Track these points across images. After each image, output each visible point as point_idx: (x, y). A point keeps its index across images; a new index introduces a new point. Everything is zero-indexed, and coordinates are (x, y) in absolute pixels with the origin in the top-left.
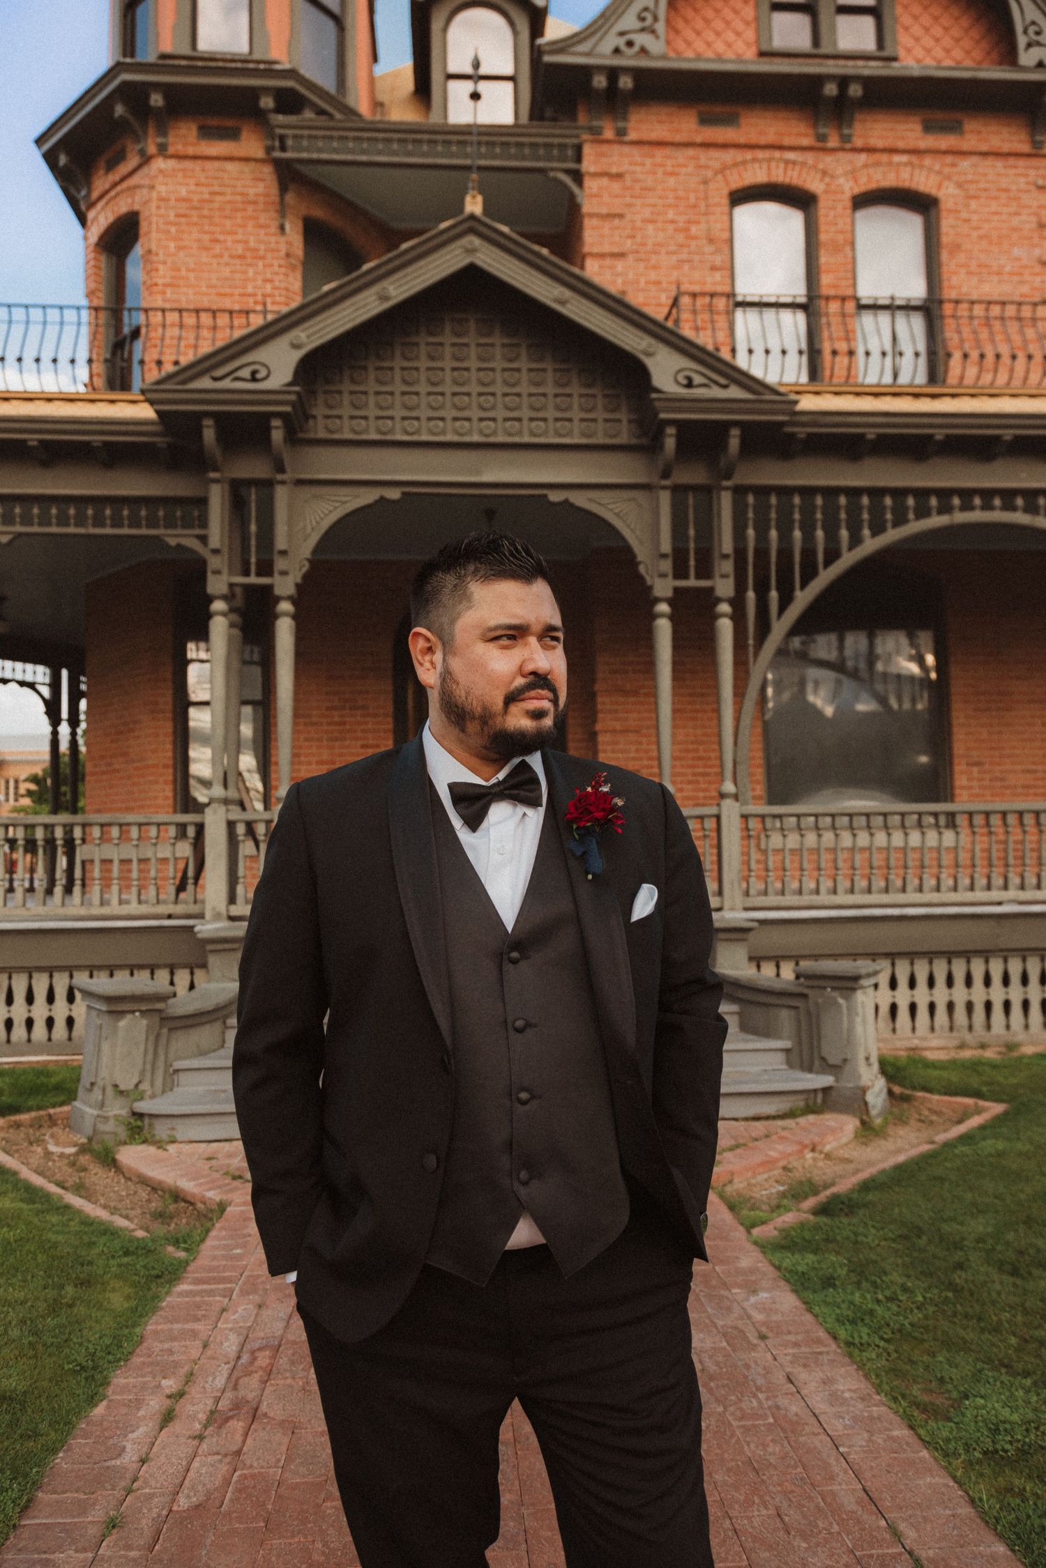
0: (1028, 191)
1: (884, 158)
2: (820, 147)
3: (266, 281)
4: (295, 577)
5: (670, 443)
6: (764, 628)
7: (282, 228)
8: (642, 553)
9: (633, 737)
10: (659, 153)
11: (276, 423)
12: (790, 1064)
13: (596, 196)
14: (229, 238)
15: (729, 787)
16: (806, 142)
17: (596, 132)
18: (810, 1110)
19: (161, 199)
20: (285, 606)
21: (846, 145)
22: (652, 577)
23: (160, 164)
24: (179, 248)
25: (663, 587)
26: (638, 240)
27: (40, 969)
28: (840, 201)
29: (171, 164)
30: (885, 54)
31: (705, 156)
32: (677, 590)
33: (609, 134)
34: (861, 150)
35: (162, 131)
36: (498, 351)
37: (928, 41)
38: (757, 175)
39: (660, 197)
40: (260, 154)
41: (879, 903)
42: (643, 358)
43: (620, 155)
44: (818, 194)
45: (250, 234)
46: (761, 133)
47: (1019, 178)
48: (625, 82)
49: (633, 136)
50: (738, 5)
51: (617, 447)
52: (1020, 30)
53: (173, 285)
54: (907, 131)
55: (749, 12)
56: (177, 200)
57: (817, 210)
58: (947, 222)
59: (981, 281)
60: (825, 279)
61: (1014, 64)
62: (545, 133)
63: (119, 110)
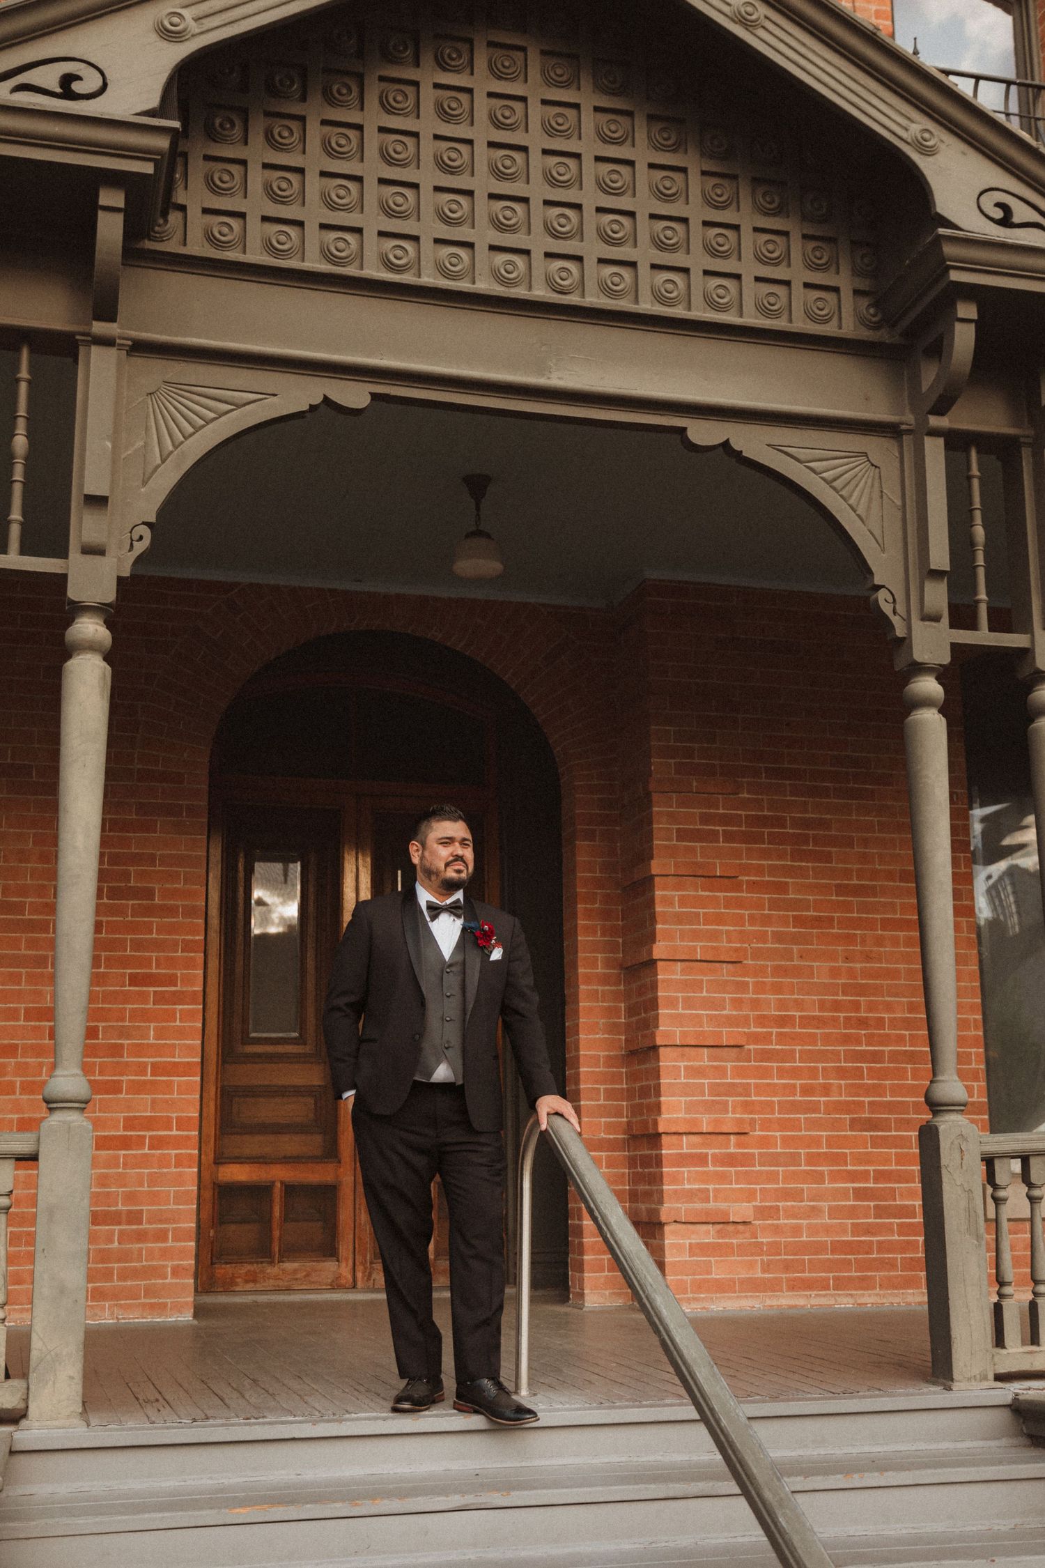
4: (120, 560)
5: (964, 338)
11: (111, 198)
20: (90, 628)
22: (908, 621)
25: (929, 643)
32: (955, 647)
36: (589, 120)
42: (915, 156)
51: (831, 344)
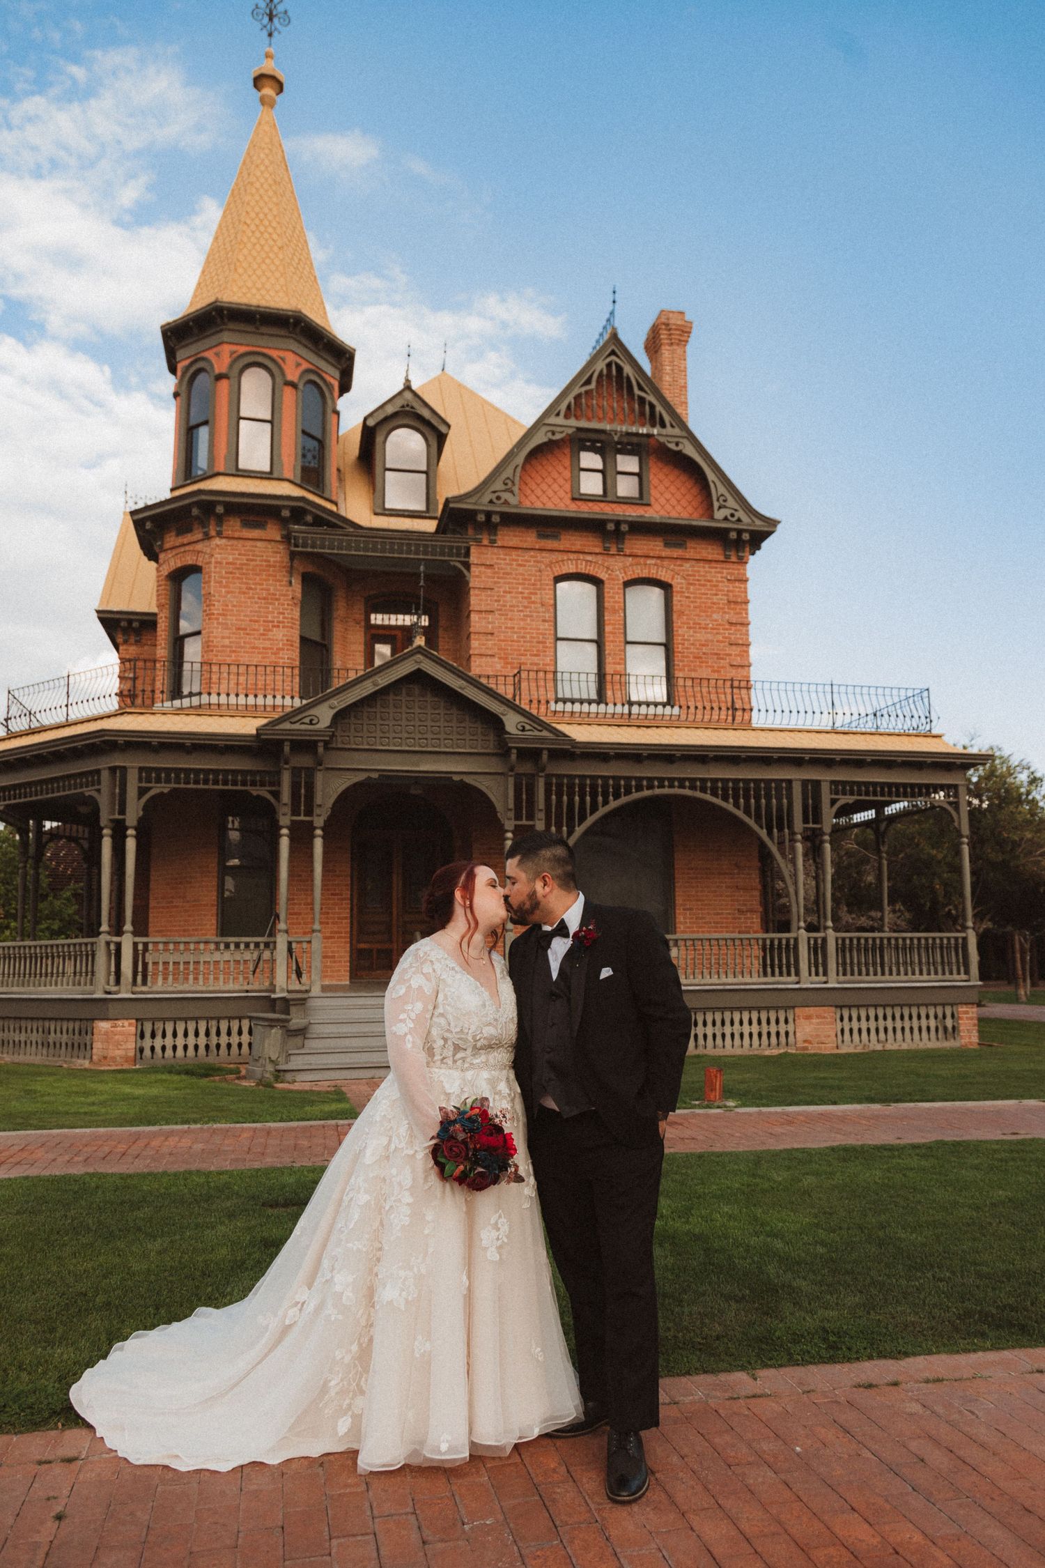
0: (722, 582)
1: (642, 560)
2: (606, 552)
3: (280, 613)
4: (324, 817)
5: (514, 756)
7: (290, 583)
8: (498, 805)
10: (514, 553)
13: (477, 576)
14: (258, 587)
16: (597, 550)
17: (478, 540)
19: (216, 563)
20: (319, 831)
21: (620, 552)
22: (503, 817)
23: (217, 541)
24: (228, 592)
25: (509, 825)
26: (501, 603)
27: (180, 1019)
28: (618, 585)
29: (224, 541)
30: (644, 502)
31: (539, 556)
32: (516, 826)
33: (486, 542)
34: (630, 556)
35: (221, 524)
37: (668, 496)
38: (571, 569)
39: (514, 579)
40: (279, 538)
42: (501, 717)
43: (493, 553)
44: (604, 579)
45: (271, 585)
46: (572, 544)
47: (717, 574)
48: (496, 519)
49: (499, 543)
50: (561, 469)
51: (488, 754)
52: (715, 498)
53: (224, 615)
54: (655, 546)
55: (567, 474)
56: (227, 563)
57: (603, 589)
58: (676, 599)
59: (695, 632)
60: (608, 629)
61: (712, 517)
62: (449, 540)
63: (195, 511)
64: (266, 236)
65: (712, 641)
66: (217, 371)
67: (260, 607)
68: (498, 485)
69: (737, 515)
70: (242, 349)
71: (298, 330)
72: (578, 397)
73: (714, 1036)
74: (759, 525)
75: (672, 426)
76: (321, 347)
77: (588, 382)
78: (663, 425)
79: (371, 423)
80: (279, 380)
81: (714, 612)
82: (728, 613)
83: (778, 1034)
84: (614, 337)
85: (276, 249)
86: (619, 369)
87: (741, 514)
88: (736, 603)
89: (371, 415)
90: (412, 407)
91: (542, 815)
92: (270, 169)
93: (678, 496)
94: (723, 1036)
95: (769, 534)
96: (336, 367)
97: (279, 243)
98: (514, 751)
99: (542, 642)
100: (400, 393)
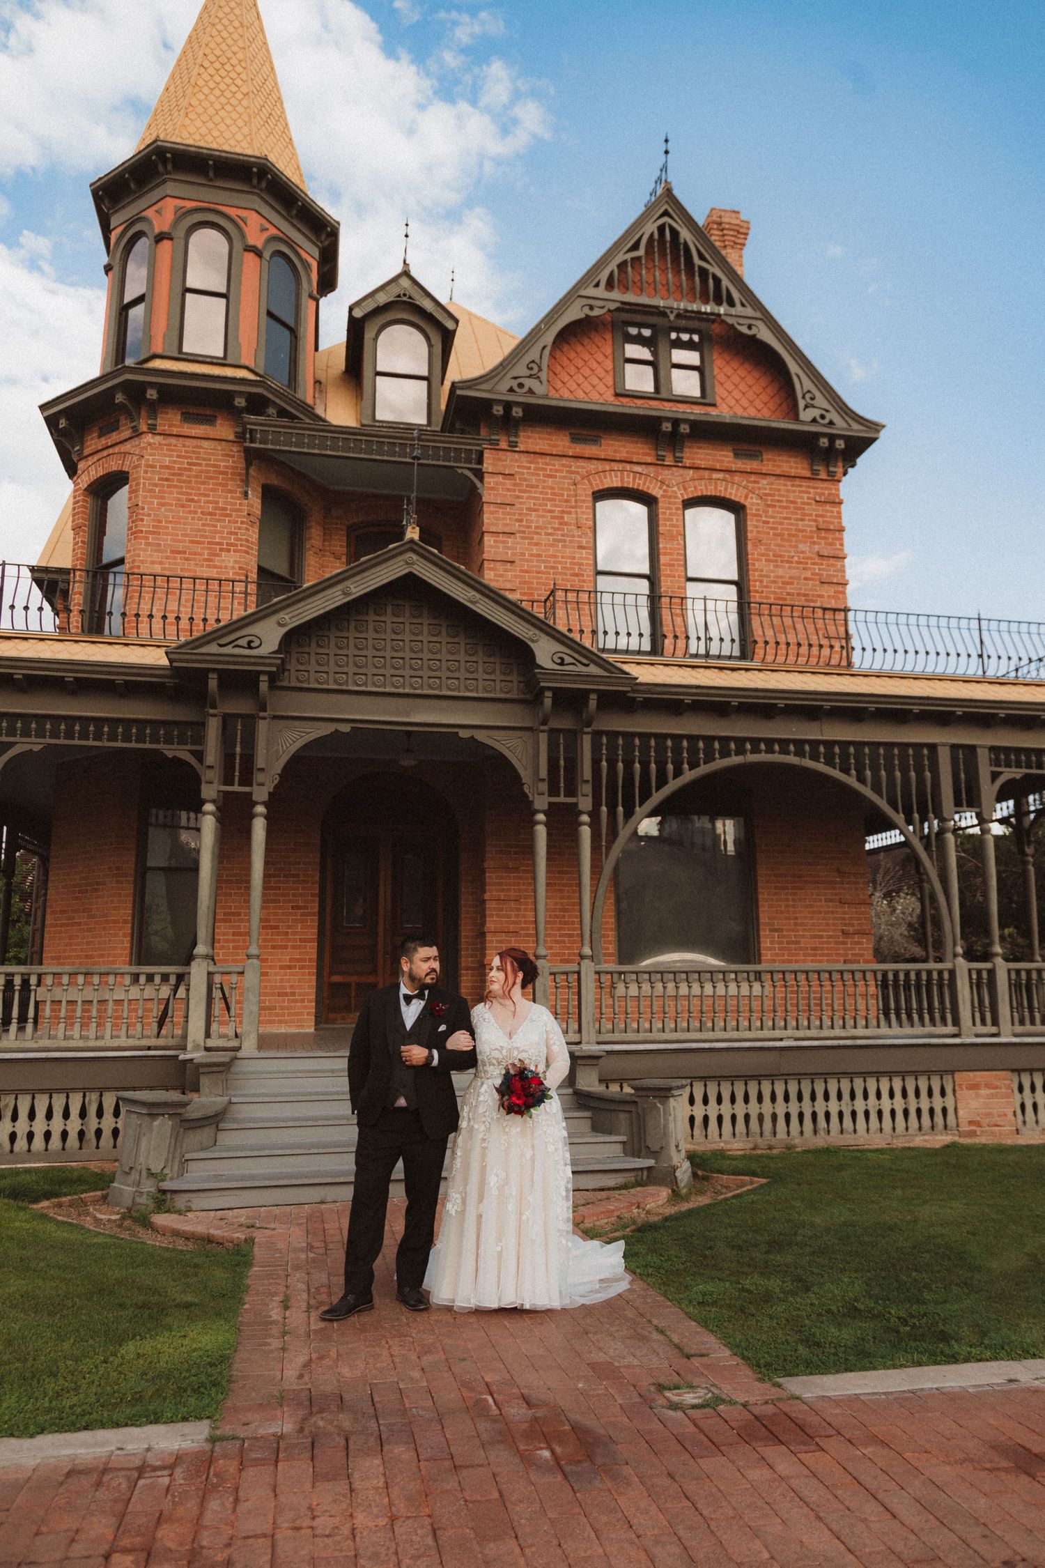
0: (809, 504)
1: (706, 474)
2: (659, 463)
3: (231, 533)
4: (269, 787)
5: (548, 703)
6: (613, 834)
7: (246, 494)
8: (525, 775)
9: (513, 904)
10: (540, 460)
11: (263, 679)
12: (626, 1154)
13: (492, 489)
14: (203, 498)
15: (587, 951)
16: (649, 459)
17: (497, 442)
18: (639, 1184)
19: (147, 466)
21: (678, 463)
22: (533, 794)
23: (149, 438)
24: (163, 505)
25: (541, 802)
26: (524, 523)
27: (60, 1091)
28: (675, 503)
29: (158, 439)
30: (707, 400)
31: (575, 465)
32: (550, 804)
33: (504, 445)
34: (690, 468)
35: (153, 413)
37: (738, 395)
38: (614, 481)
39: (541, 493)
40: (232, 437)
41: (696, 1038)
42: (529, 643)
43: (512, 460)
44: (659, 496)
45: (219, 497)
46: (615, 451)
47: (803, 493)
48: (517, 412)
49: (521, 447)
50: (600, 358)
51: (512, 701)
52: (799, 395)
53: (153, 533)
54: (724, 457)
55: (609, 364)
56: (161, 467)
57: (657, 509)
58: (751, 524)
59: (776, 566)
60: (663, 559)
61: (796, 418)
62: (456, 441)
63: (119, 398)
64: (228, 81)
65: (799, 578)
66: (157, 231)
67: (203, 525)
68: (520, 369)
69: (829, 417)
70: (190, 205)
71: (264, 185)
72: (622, 266)
73: (841, 1114)
74: (856, 430)
75: (743, 305)
76: (294, 212)
77: (635, 247)
78: (731, 303)
79: (358, 313)
80: (238, 246)
81: (801, 541)
82: (819, 544)
83: (932, 1111)
84: (669, 192)
85: (239, 96)
86: (675, 233)
87: (833, 416)
88: (827, 530)
89: (358, 304)
90: (410, 298)
91: (588, 789)
92: (237, 11)
93: (751, 395)
94: (854, 1114)
95: (871, 441)
96: (314, 243)
97: (244, 90)
98: (549, 694)
99: (577, 575)
100: (394, 280)
